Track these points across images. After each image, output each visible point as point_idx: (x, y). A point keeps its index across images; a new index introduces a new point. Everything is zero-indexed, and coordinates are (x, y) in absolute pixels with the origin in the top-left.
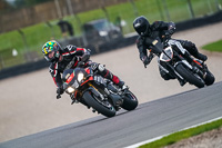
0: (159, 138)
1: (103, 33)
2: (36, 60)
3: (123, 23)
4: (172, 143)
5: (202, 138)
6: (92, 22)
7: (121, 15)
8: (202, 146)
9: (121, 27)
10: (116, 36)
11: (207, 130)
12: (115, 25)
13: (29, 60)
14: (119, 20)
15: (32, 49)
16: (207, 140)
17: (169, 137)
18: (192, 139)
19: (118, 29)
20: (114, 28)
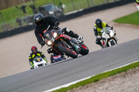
0: (89, 78)
1: (51, 13)
2: (9, 30)
3: (64, 6)
4: (97, 81)
5: (116, 78)
6: (44, 6)
7: (62, 1)
8: (116, 82)
9: (62, 9)
10: (59, 14)
11: (119, 72)
12: (59, 7)
13: (5, 30)
14: (61, 4)
15: (7, 23)
16: (119, 79)
17: (95, 77)
18: (109, 78)
19: (61, 10)
20: (58, 9)
